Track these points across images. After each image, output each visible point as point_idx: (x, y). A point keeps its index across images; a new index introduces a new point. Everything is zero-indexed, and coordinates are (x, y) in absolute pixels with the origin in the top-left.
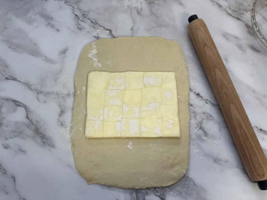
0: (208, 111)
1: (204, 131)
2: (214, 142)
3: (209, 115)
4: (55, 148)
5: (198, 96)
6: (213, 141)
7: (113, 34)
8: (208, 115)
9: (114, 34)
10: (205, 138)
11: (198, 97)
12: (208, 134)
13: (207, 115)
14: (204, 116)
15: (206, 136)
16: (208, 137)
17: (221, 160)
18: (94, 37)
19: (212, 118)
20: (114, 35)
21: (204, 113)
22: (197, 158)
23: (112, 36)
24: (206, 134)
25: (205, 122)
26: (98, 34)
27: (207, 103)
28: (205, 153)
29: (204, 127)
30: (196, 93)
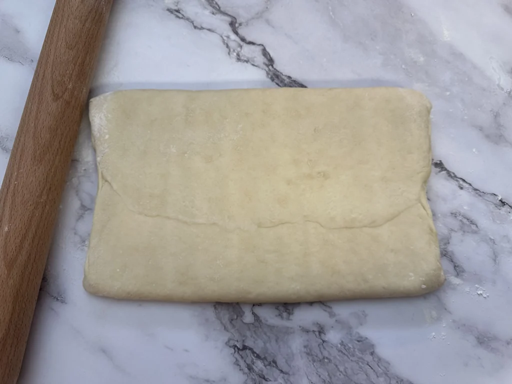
0: (465, 208)
1: (452, 261)
2: (479, 292)
3: (468, 219)
4: (66, 303)
5: (438, 169)
6: (478, 288)
7: (216, 3)
8: (465, 221)
9: (219, 3)
10: (455, 281)
11: (440, 172)
12: (463, 271)
13: (461, 221)
14: (454, 223)
15: (458, 274)
16: (463, 279)
17: (495, 338)
18: (167, 12)
19: (474, 227)
20: (220, 5)
21: (454, 215)
22: (434, 334)
23: (214, 7)
24: (458, 270)
25: (456, 237)
26: (178, 3)
27: (462, 188)
28: (454, 321)
29: (452, 252)
30: (434, 161)
